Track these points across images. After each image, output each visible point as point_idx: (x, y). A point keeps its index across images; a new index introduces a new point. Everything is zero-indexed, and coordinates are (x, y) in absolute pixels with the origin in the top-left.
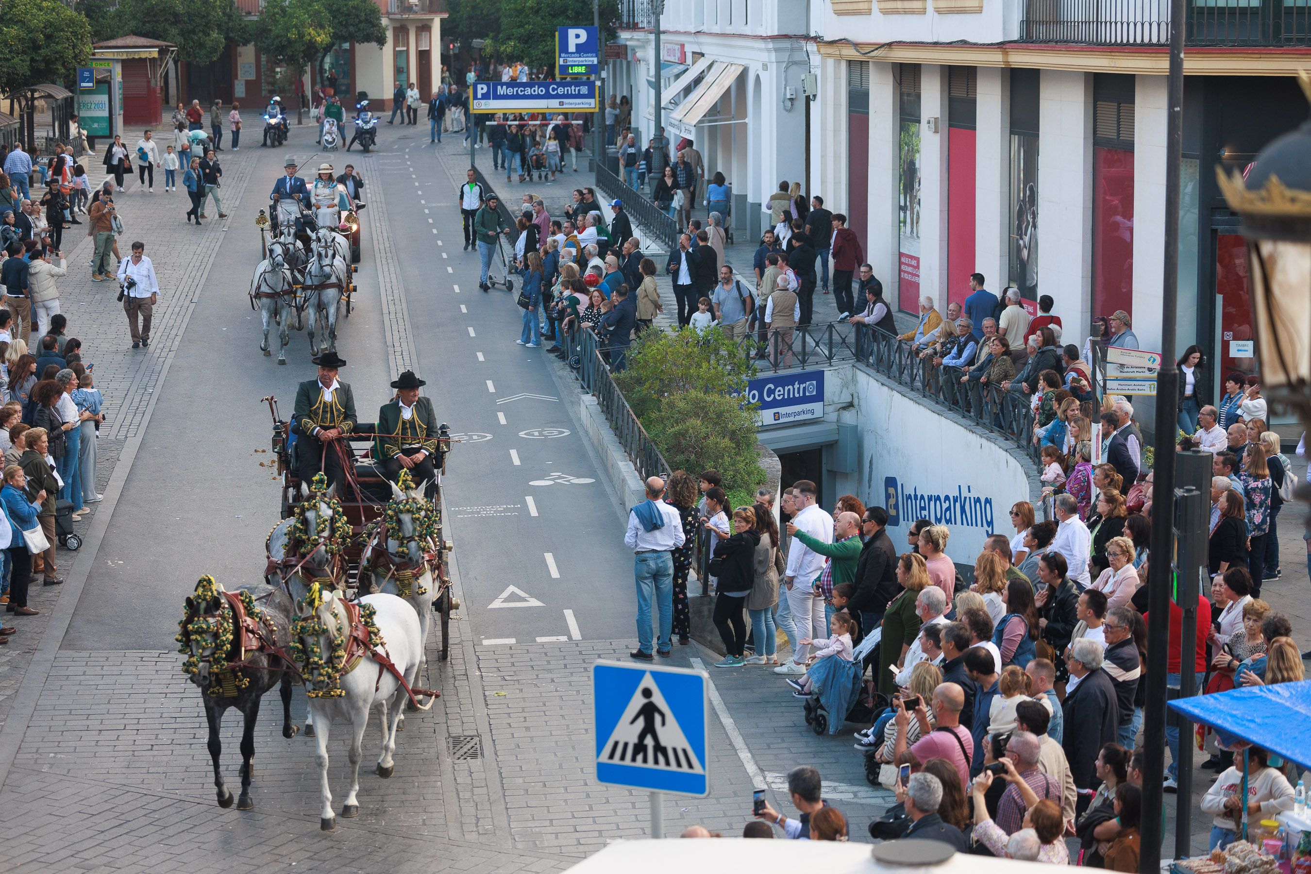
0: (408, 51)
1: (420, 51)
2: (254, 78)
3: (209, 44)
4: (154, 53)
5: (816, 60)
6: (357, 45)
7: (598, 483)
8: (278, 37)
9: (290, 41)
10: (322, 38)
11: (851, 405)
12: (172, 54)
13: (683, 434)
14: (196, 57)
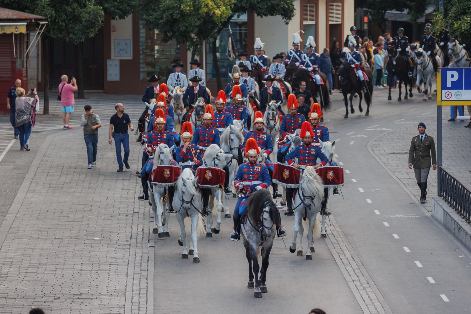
0: (316, 26)
1: (331, 25)
2: (131, 58)
3: (85, 17)
4: (22, 28)
6: (257, 18)
8: (168, 9)
9: (182, 13)
10: (220, 10)
12: (41, 29)
14: (68, 33)
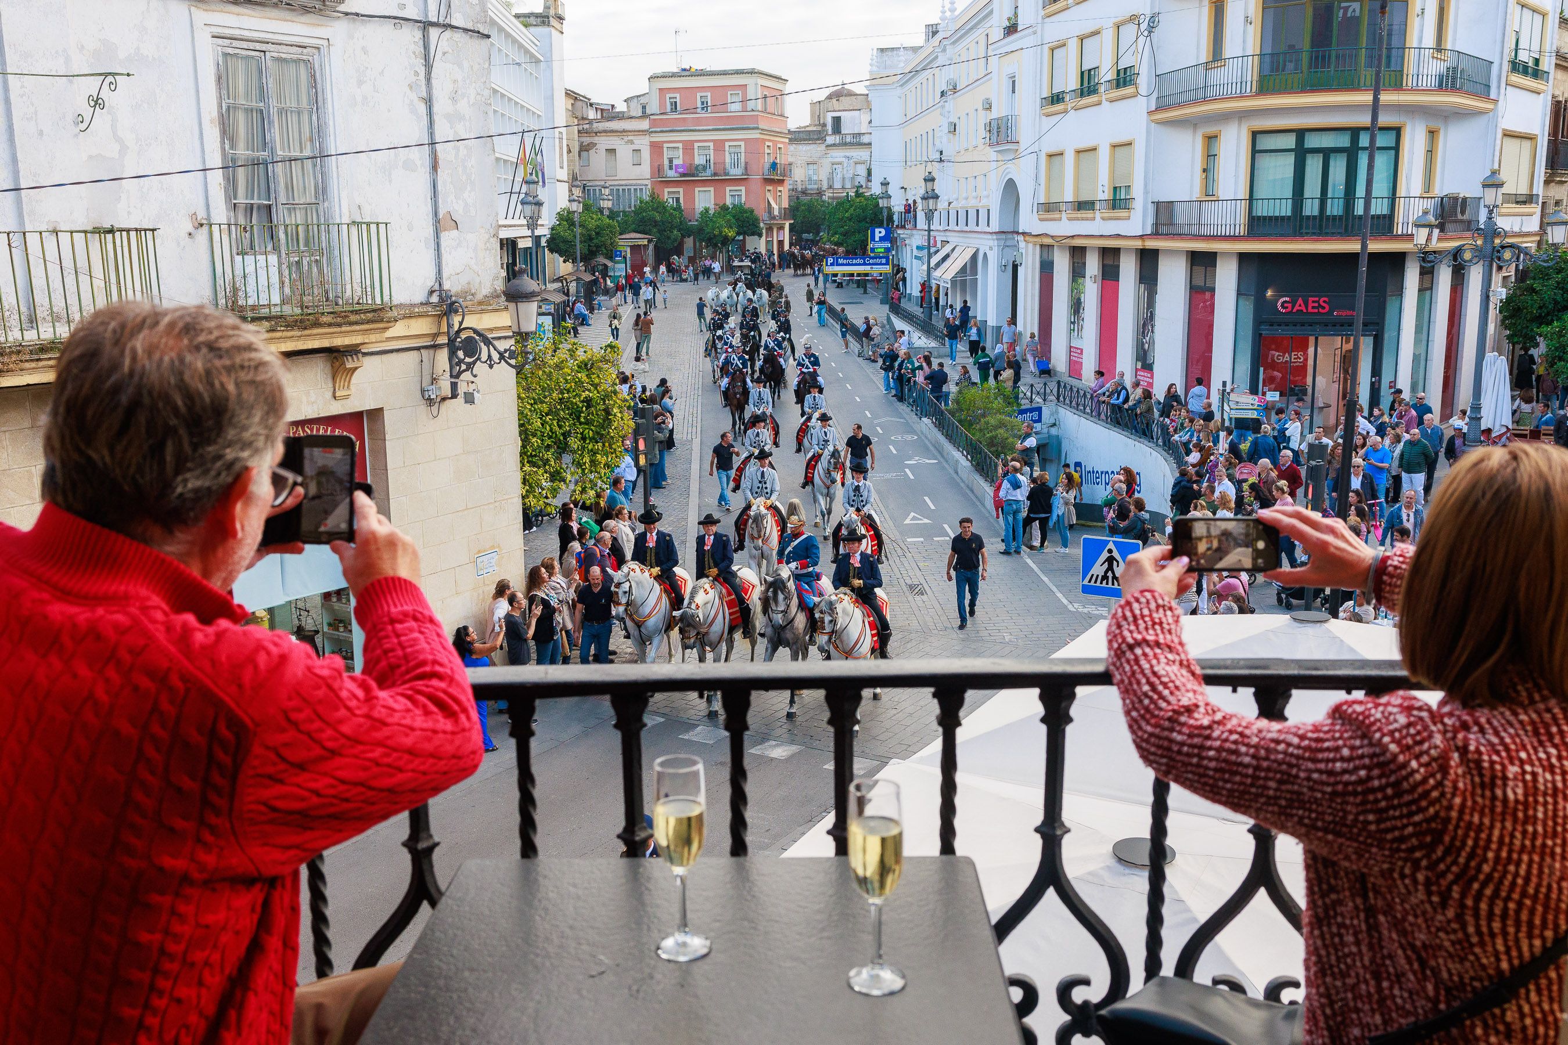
4: (646, 242)
5: (1022, 244)
7: (939, 463)
10: (731, 234)
11: (1054, 425)
13: (995, 437)
